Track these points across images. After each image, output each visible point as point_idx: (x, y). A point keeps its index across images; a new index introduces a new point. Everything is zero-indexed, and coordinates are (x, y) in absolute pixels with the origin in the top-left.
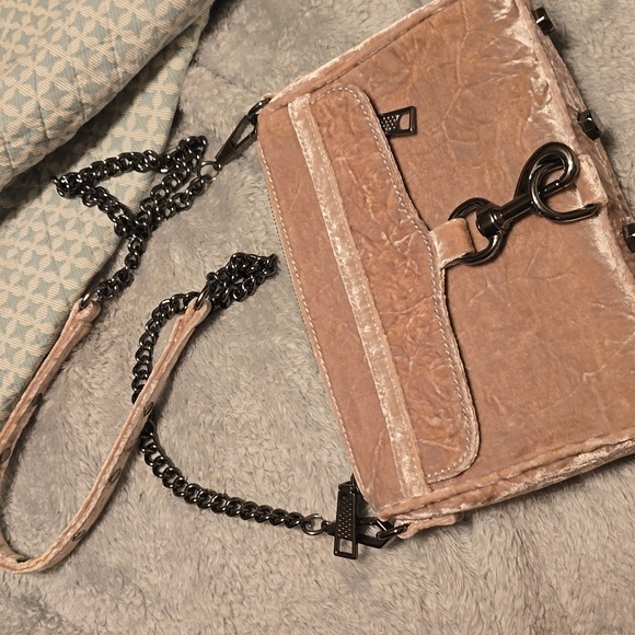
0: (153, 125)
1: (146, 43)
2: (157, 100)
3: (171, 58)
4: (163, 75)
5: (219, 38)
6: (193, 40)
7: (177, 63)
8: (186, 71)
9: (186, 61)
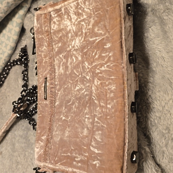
0: (13, 32)
1: (5, 7)
2: (15, 24)
3: (20, 10)
4: (17, 16)
5: (39, 3)
6: (28, 4)
7: (21, 12)
8: (25, 15)
9: (25, 12)
